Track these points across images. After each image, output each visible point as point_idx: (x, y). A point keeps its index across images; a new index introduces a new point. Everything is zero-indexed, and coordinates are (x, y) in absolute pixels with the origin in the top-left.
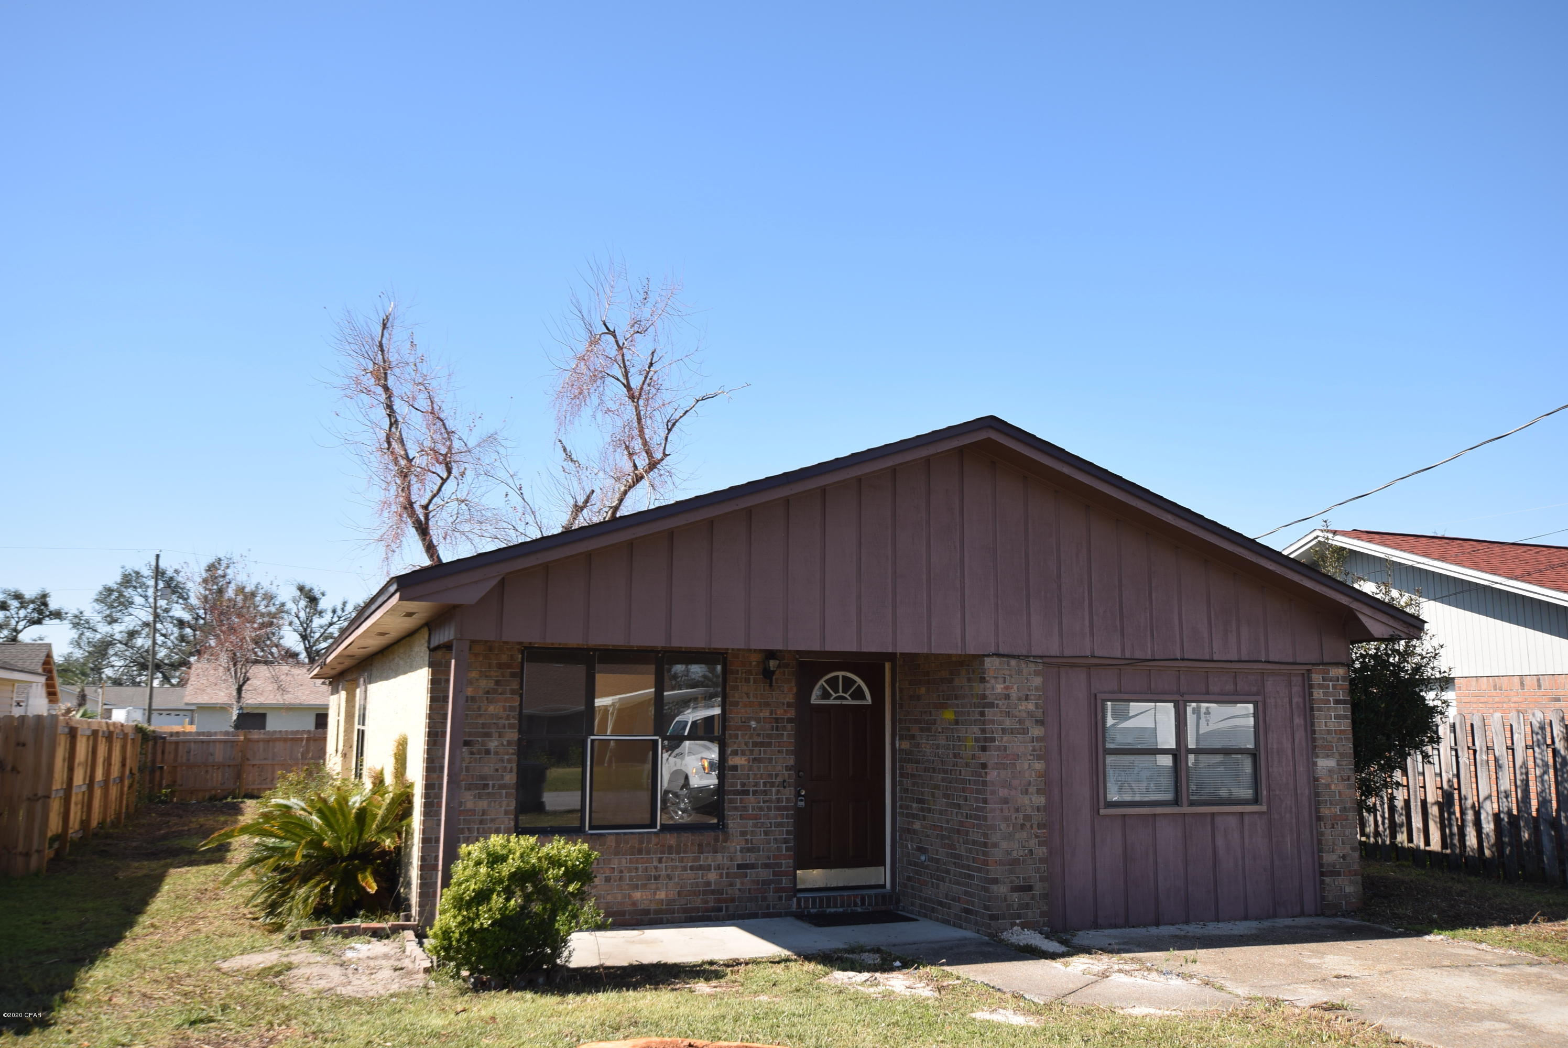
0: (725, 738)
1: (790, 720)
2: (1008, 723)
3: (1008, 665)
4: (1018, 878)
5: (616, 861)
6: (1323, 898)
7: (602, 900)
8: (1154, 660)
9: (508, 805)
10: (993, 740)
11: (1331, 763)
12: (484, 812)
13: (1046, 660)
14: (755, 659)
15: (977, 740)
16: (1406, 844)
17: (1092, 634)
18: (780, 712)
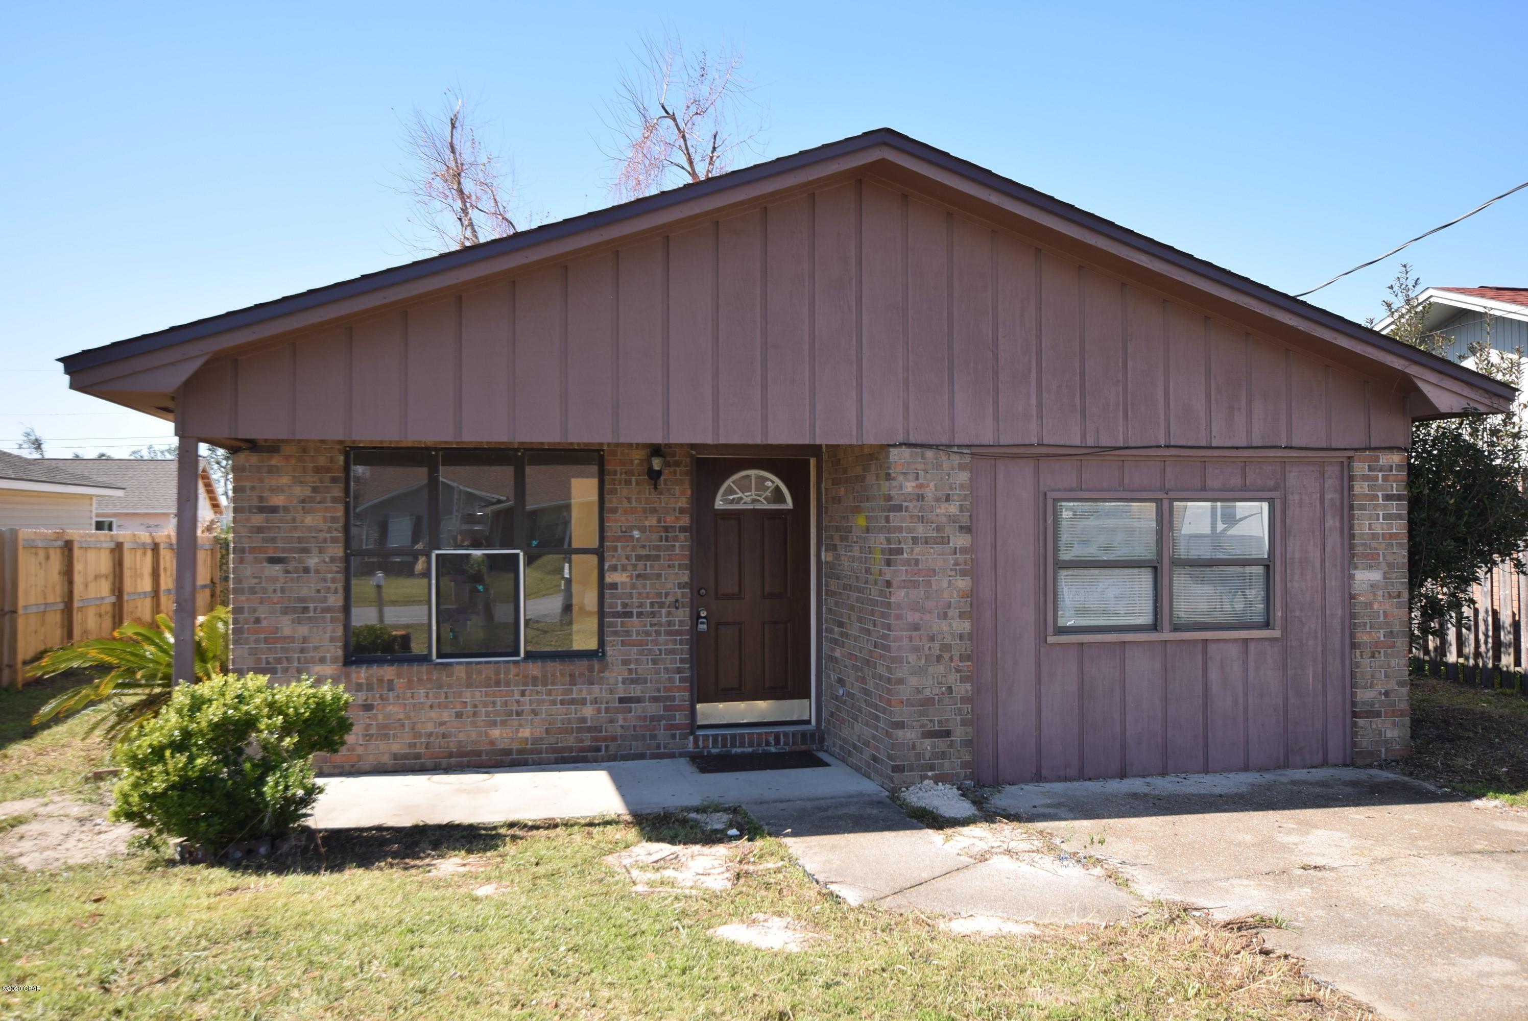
0: (603, 552)
1: (683, 529)
2: (921, 531)
3: (923, 457)
4: (931, 721)
5: (468, 695)
6: (1354, 744)
7: (454, 739)
8: (1127, 448)
9: (334, 631)
10: (900, 551)
11: (1375, 576)
12: (305, 639)
13: (974, 450)
14: (637, 456)
15: (883, 552)
16: (1512, 668)
17: (1040, 416)
18: (670, 520)
